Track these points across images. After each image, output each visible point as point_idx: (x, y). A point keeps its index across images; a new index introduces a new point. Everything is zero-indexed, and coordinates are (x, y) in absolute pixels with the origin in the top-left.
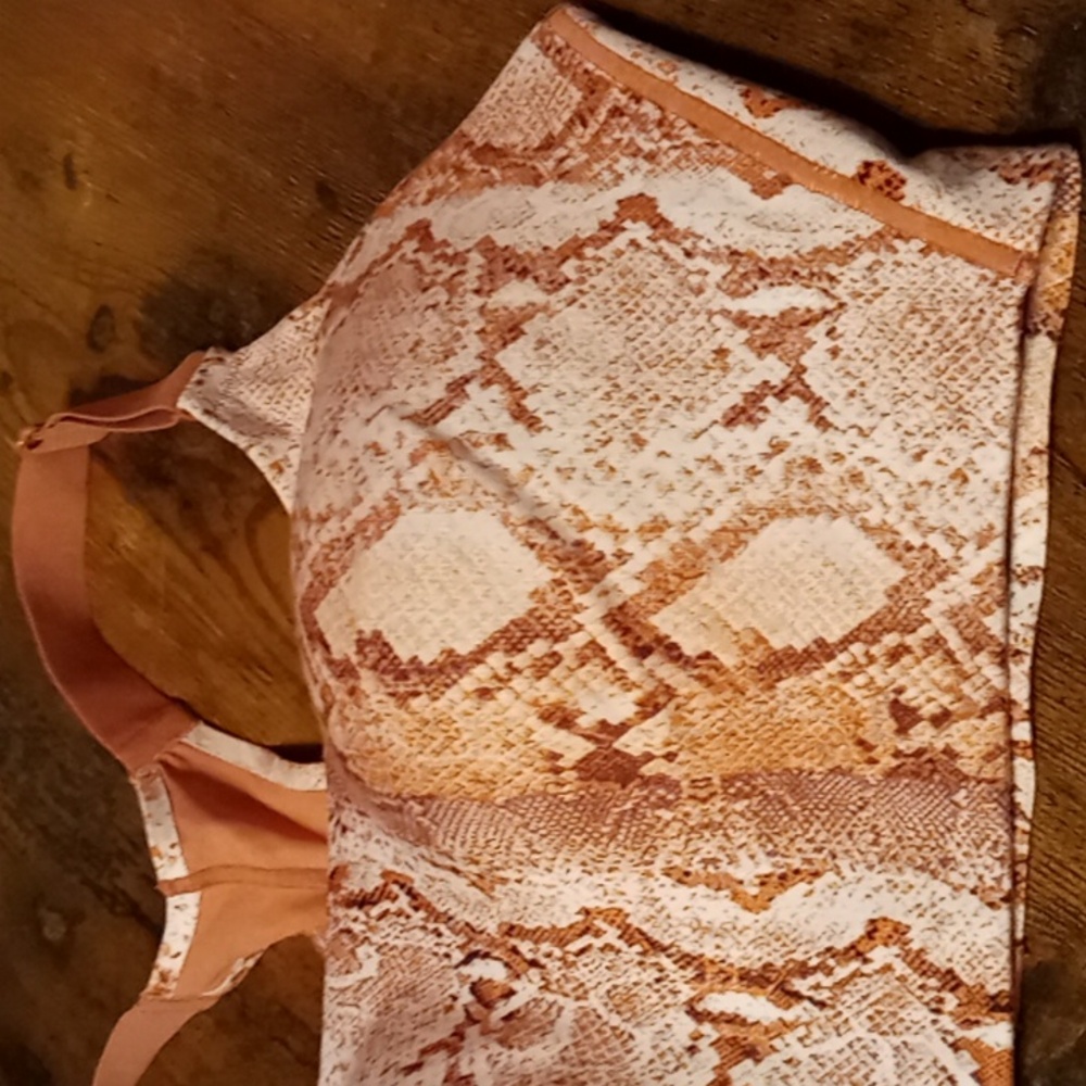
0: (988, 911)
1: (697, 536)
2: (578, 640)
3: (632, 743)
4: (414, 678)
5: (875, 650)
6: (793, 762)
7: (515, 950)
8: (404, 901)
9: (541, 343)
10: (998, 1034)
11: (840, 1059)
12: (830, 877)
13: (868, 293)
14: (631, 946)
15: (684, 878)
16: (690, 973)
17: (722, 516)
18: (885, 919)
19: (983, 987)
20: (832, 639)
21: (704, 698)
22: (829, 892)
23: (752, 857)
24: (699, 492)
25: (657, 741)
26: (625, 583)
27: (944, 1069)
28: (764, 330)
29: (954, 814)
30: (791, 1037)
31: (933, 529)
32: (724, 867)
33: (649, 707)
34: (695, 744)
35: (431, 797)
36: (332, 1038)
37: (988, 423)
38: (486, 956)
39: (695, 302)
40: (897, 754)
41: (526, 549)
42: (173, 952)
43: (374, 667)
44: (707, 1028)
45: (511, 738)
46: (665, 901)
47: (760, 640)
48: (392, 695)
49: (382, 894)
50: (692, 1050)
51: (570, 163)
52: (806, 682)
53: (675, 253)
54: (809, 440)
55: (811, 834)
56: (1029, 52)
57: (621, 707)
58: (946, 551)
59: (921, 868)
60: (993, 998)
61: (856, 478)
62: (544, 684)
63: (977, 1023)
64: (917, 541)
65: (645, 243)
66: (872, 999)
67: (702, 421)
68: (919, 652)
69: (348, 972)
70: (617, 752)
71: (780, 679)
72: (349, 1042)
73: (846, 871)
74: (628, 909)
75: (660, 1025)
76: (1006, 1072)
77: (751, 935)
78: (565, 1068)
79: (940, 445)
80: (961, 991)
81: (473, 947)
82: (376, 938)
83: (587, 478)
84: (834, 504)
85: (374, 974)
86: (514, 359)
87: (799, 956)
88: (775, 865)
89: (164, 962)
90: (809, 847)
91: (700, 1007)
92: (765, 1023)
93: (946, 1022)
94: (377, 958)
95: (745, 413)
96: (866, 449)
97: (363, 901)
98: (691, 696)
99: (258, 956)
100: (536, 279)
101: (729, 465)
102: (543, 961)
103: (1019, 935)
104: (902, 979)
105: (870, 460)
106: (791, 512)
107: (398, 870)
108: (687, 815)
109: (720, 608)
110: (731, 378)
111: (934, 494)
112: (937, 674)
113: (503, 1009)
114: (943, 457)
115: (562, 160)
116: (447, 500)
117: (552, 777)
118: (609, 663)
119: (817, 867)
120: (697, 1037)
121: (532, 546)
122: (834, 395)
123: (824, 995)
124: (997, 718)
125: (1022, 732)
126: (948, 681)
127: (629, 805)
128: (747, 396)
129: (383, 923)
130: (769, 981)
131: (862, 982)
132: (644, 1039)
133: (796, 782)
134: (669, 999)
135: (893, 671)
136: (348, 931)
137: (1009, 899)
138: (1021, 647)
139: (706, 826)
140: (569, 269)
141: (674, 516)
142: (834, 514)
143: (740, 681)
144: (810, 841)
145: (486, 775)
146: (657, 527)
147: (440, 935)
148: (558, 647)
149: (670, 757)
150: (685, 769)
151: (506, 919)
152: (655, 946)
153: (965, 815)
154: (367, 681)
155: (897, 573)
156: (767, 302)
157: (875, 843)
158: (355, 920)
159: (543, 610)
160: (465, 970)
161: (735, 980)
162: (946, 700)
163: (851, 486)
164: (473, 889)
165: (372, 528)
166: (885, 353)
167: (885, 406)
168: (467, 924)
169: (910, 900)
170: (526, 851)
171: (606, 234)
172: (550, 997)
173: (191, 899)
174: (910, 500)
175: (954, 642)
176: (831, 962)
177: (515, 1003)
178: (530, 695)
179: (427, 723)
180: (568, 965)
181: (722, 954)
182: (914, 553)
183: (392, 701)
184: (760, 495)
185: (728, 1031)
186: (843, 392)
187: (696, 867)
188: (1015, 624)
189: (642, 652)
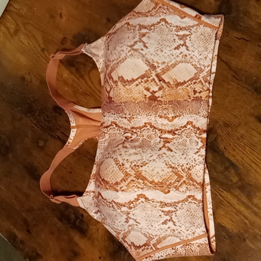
0: (204, 119)
1: (169, 65)
2: (151, 78)
3: (157, 95)
4: (127, 83)
5: (192, 82)
6: (179, 100)
7: (133, 131)
8: (114, 126)
9: (148, 37)
10: (204, 135)
11: (181, 142)
12: (182, 116)
13: (196, 32)
14: (151, 128)
15: (161, 117)
16: (160, 132)
17: (173, 62)
18: (190, 121)
19: (203, 129)
20: (186, 81)
21: (168, 89)
22: (182, 119)
23: (171, 114)
24: (170, 58)
25: (160, 94)
26: (159, 70)
27: (197, 141)
28: (181, 36)
29: (201, 106)
30: (174, 140)
31: (201, 65)
32: (167, 115)
33: (160, 89)
34: (166, 96)
35: (126, 102)
36: (99, 149)
37: (210, 50)
38: (128, 132)
39: (171, 33)
40: (194, 97)
41: (145, 64)
42: (71, 139)
43: (121, 81)
44: (162, 140)
45: (140, 92)
46: (158, 121)
47: (176, 80)
48: (123, 85)
49: (111, 125)
50: (160, 142)
51: (152, 14)
52: (182, 87)
53: (168, 26)
54: (186, 52)
55: (180, 110)
56: (218, 3)
57: (156, 89)
58: (203, 68)
59: (196, 114)
60: (204, 130)
61: (192, 58)
62: (146, 84)
63: (202, 134)
64: (199, 66)
65: (164, 25)
66: (187, 133)
67: (171, 49)
68: (198, 83)
69: (103, 138)
70: (155, 96)
71: (178, 86)
72: (102, 149)
73: (185, 115)
74: (152, 122)
75: (155, 139)
76: (205, 140)
77: (170, 125)
78: (141, 145)
79: (203, 53)
80: (200, 130)
81: (126, 132)
82: (109, 133)
83: (154, 55)
84: (188, 61)
85: (108, 138)
86: (144, 39)
87: (177, 128)
88: (174, 115)
89: (69, 140)
90: (179, 112)
91: (161, 137)
92: (171, 138)
93: (197, 135)
94: (108, 136)
95: (177, 48)
96: (193, 54)
97: (107, 127)
98: (166, 88)
99: (83, 142)
100: (147, 29)
101: (174, 55)
102: (137, 132)
103: (208, 123)
104: (192, 130)
105: (194, 55)
106: (182, 62)
107: (114, 121)
108: (163, 107)
109: (171, 75)
110: (176, 43)
111: (202, 60)
112: (200, 86)
113: (130, 139)
114: (204, 55)
115: (151, 14)
116: (134, 57)
117: (145, 99)
118: (155, 82)
119: (180, 115)
120: (160, 141)
121: (146, 64)
122: (190, 46)
123: (180, 133)
124: (208, 92)
125: (211, 94)
126: (202, 87)
127: (155, 105)
128: (178, 46)
129: (110, 130)
130: (172, 132)
131: (185, 131)
132: (152, 142)
133: (179, 102)
134: (157, 136)
135: (194, 85)
136: (104, 132)
137: (207, 117)
138: (212, 82)
139: (165, 109)
140: (153, 28)
141: (166, 62)
142: (188, 63)
143: (173, 86)
144: (180, 111)
145: (135, 98)
146: (164, 63)
147: (120, 130)
148: (149, 79)
149: (162, 97)
150: (164, 99)
151: (132, 126)
152: (155, 128)
153: (202, 105)
154: (119, 83)
155: (196, 71)
156: (181, 33)
157: (189, 111)
158: (105, 130)
159: (147, 73)
160: (124, 135)
161: (167, 132)
162: (201, 90)
163: (191, 59)
164: (128, 121)
165: (122, 61)
166: (197, 40)
167: (196, 48)
168: (125, 128)
169: (193, 118)
170: (138, 112)
171: (158, 23)
172: (138, 137)
173: (75, 130)
174: (199, 61)
175: (203, 81)
176: (181, 128)
177: (132, 139)
178: (143, 86)
179: (128, 89)
180: (141, 132)
181: (165, 129)
182: (199, 68)
183: (123, 86)
184: (178, 59)
185: (165, 140)
186: (191, 46)
187: (163, 115)
188: (211, 79)
189: (160, 81)
